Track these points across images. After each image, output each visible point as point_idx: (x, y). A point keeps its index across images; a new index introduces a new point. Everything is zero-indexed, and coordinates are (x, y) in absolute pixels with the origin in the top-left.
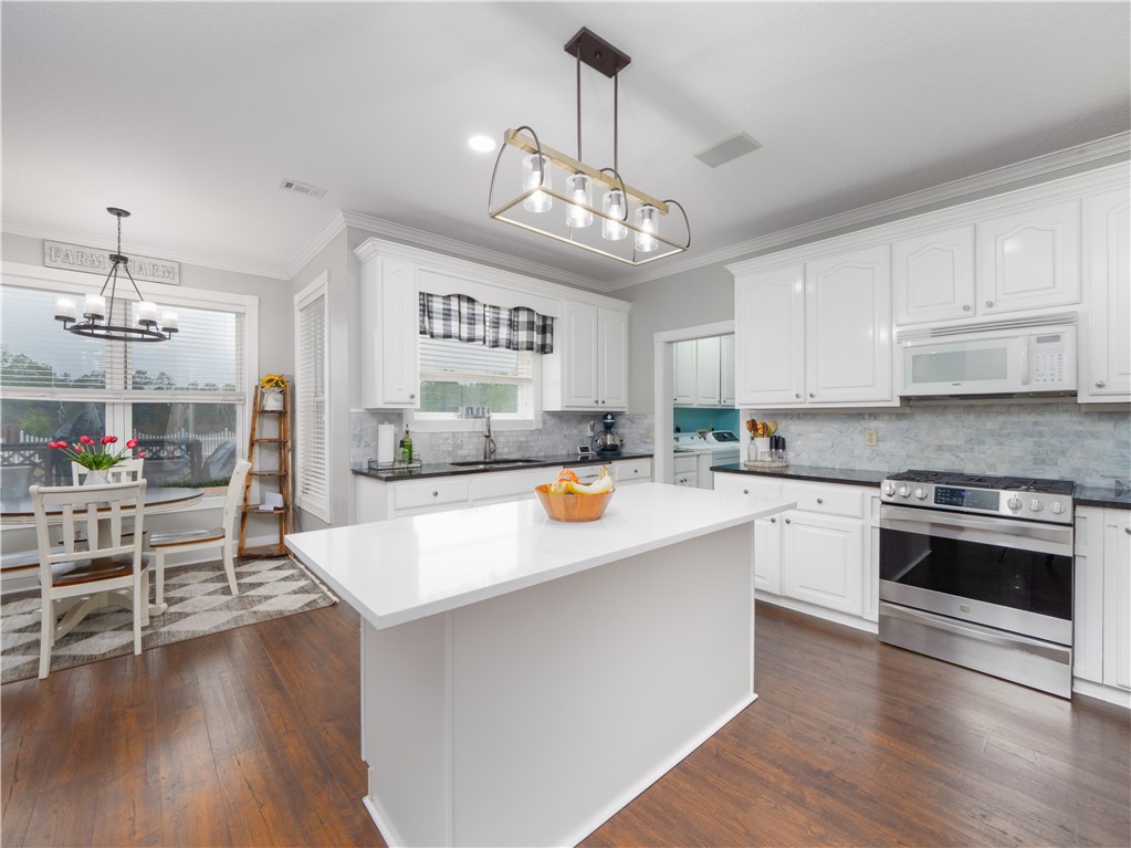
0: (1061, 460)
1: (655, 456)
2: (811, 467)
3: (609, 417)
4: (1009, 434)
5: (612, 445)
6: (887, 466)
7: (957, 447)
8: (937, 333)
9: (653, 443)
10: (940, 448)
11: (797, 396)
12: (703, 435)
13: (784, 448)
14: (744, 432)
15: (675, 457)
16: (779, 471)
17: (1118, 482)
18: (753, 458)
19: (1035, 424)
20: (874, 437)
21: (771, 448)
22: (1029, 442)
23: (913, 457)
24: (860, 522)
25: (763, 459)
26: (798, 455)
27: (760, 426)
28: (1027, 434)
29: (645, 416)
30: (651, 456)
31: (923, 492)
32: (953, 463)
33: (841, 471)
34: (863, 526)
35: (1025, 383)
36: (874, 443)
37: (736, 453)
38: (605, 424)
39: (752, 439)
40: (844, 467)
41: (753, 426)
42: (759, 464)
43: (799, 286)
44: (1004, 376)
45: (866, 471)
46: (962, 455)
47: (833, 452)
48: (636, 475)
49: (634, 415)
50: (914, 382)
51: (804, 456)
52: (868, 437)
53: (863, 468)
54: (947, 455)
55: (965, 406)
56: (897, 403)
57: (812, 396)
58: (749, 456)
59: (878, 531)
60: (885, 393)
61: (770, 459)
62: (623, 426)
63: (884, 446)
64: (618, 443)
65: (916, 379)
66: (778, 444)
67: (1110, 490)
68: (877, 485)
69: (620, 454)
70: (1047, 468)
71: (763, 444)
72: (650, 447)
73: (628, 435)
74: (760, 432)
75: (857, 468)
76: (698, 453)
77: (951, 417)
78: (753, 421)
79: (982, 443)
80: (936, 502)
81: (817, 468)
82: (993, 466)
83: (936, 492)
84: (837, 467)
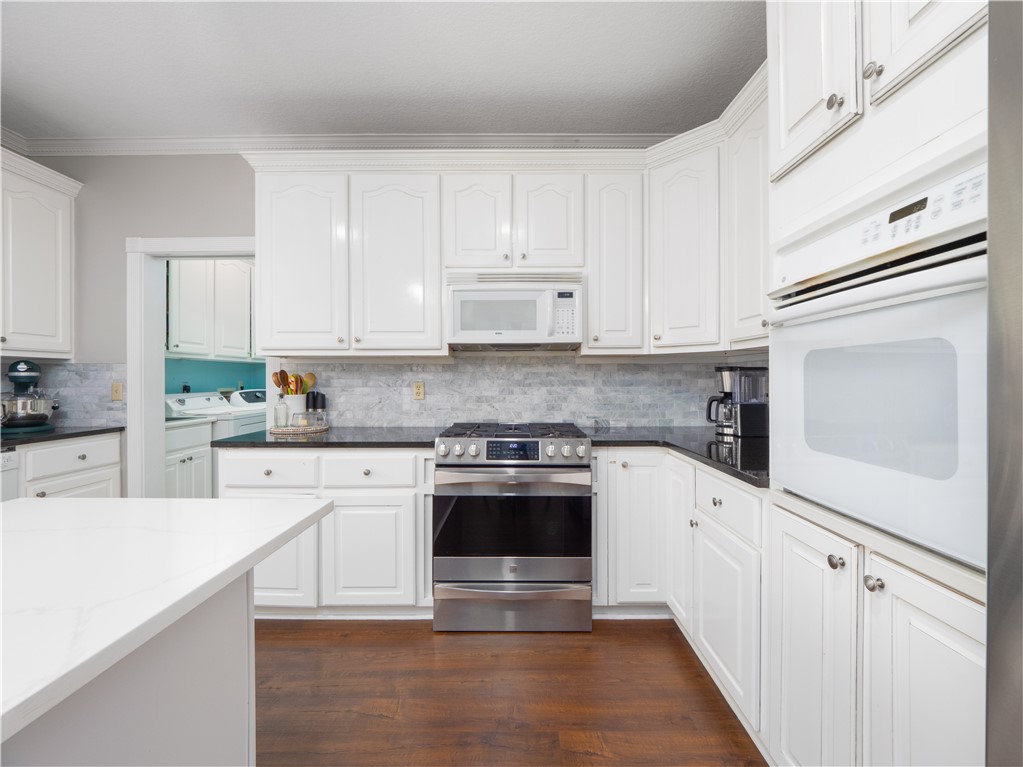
0: (564, 406)
1: (129, 431)
2: (355, 428)
3: (22, 367)
4: (530, 385)
5: (29, 417)
6: (434, 421)
7: (493, 397)
8: (483, 278)
9: (124, 409)
10: (479, 400)
11: (341, 341)
12: (227, 395)
13: (323, 407)
14: (272, 389)
15: (167, 429)
16: (317, 438)
17: (596, 421)
18: (282, 422)
19: (548, 374)
20: (421, 390)
21: (308, 408)
22: (544, 390)
23: (457, 409)
24: (411, 492)
25: (294, 423)
26: (341, 415)
27: (291, 379)
28: (543, 384)
29: (109, 367)
30: (121, 429)
31: (476, 448)
32: (490, 413)
33: (390, 430)
34: (416, 496)
35: (551, 334)
36: (421, 397)
37: (262, 417)
38: (13, 379)
39: (281, 396)
40: (391, 425)
41: (282, 379)
42: (291, 430)
43: (340, 232)
44: (534, 328)
45: (414, 428)
46: (497, 405)
47: (381, 409)
48: (82, 464)
49: (86, 365)
50: (462, 329)
51: (349, 415)
52: (415, 390)
53: (411, 425)
54: (485, 406)
55: (499, 358)
56: (445, 352)
57: (358, 341)
58: (276, 419)
59: (431, 499)
60: (433, 340)
61: (305, 422)
62: (64, 384)
63: (430, 400)
64: (49, 413)
65: (464, 327)
66: (316, 401)
67: (592, 428)
68: (431, 445)
69: (53, 430)
70: (556, 413)
71: (296, 403)
72: (119, 415)
73: (74, 396)
74: (293, 387)
75: (405, 425)
76: (213, 419)
77: (488, 369)
78: (283, 373)
79: (511, 393)
80: (488, 458)
81: (363, 429)
82: (519, 415)
83: (488, 447)
84: (385, 425)
